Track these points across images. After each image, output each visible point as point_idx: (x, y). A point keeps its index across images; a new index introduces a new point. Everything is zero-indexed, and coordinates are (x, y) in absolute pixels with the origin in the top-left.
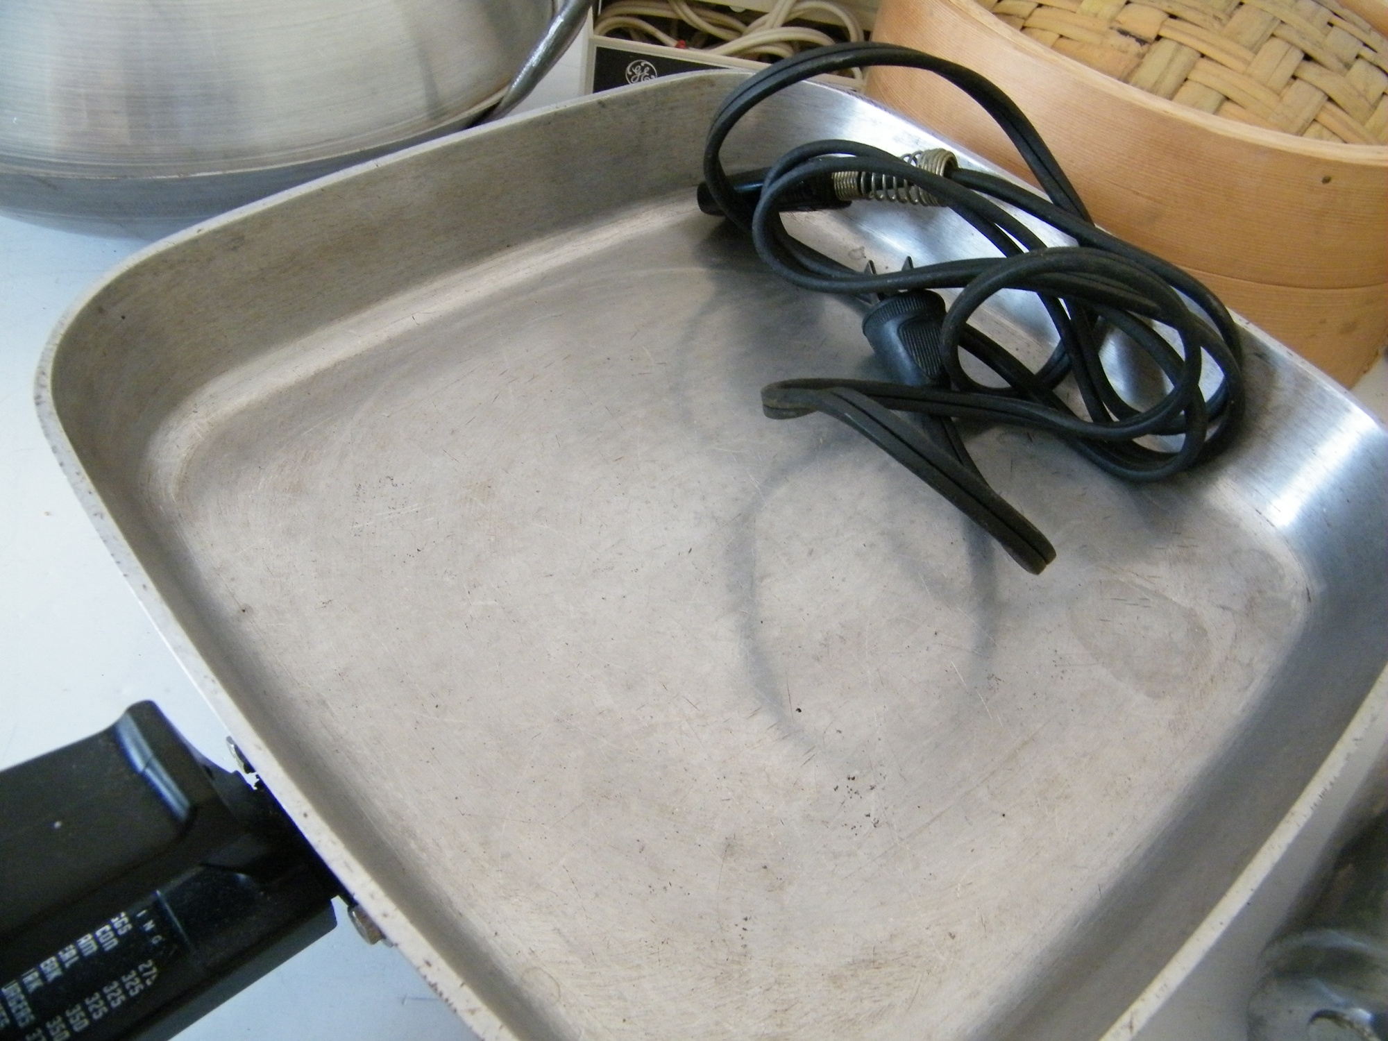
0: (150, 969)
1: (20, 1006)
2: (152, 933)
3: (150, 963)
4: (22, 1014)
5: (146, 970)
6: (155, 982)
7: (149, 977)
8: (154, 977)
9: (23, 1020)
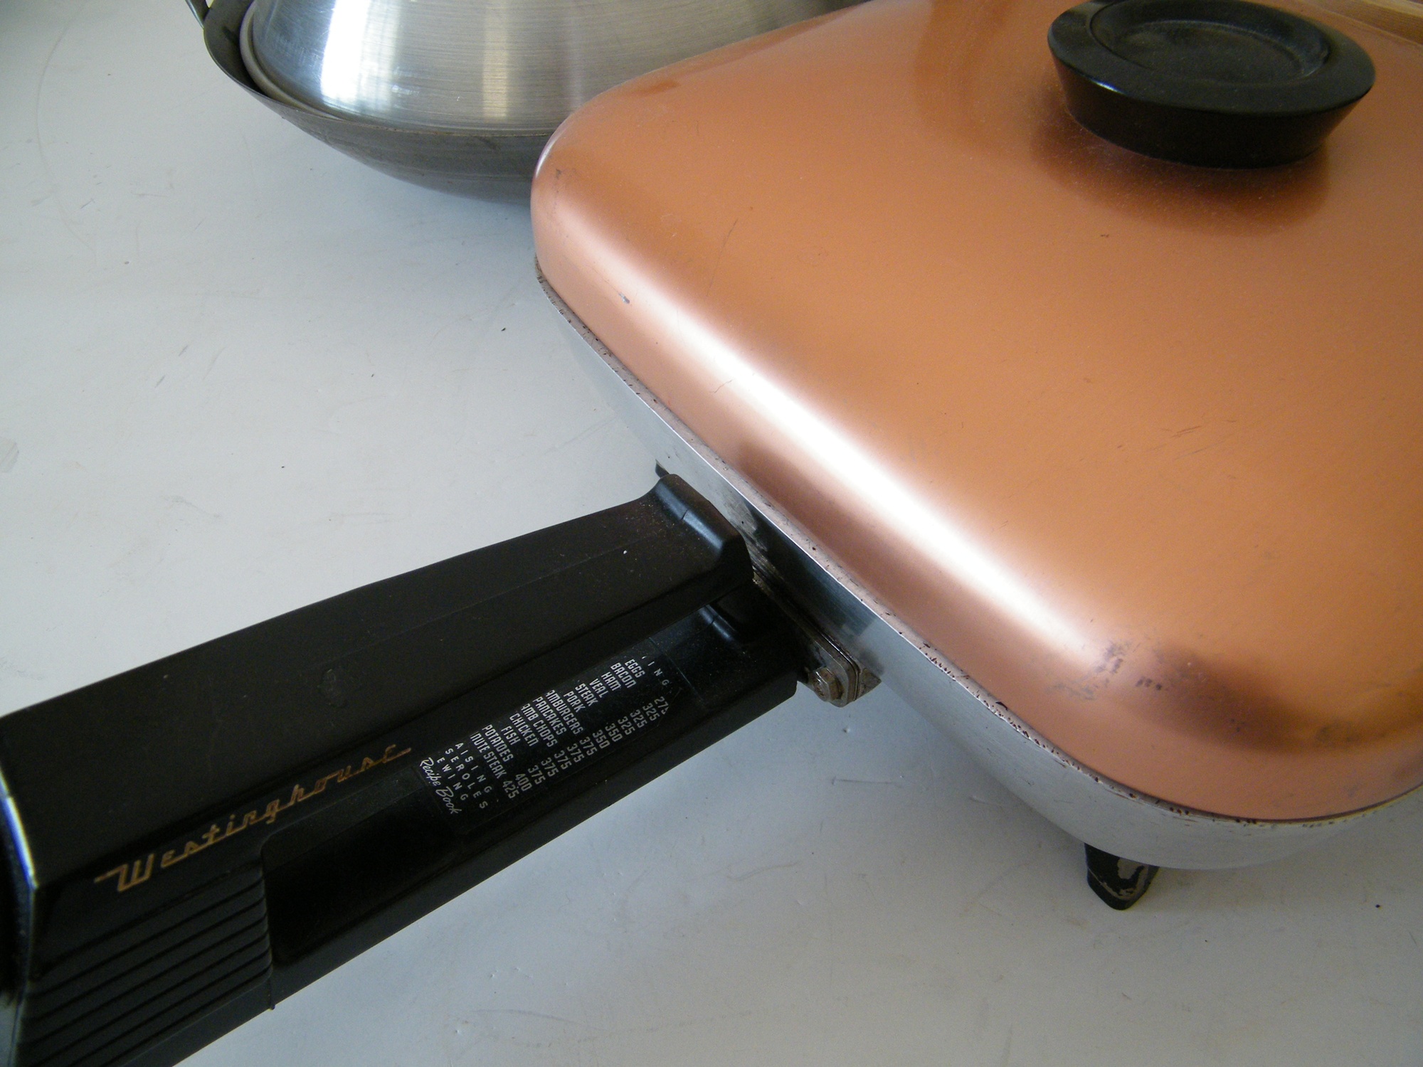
0: (663, 703)
1: (572, 720)
2: (661, 678)
3: (663, 699)
4: (574, 726)
5: (660, 703)
6: (668, 713)
7: (663, 708)
8: (666, 709)
9: (576, 729)
